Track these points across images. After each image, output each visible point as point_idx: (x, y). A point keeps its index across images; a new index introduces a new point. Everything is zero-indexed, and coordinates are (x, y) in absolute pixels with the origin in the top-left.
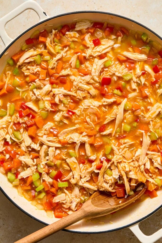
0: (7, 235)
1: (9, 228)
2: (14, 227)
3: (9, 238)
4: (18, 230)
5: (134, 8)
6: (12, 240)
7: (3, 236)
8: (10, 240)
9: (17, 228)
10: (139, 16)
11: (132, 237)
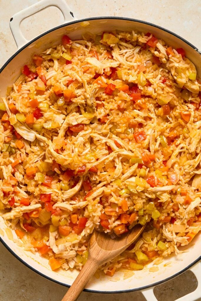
0: (7, 290)
1: (10, 281)
2: (16, 280)
3: (10, 294)
4: (22, 284)
5: (164, 7)
6: (14, 296)
7: (2, 291)
8: (11, 297)
9: (20, 281)
10: (171, 17)
11: (163, 292)
